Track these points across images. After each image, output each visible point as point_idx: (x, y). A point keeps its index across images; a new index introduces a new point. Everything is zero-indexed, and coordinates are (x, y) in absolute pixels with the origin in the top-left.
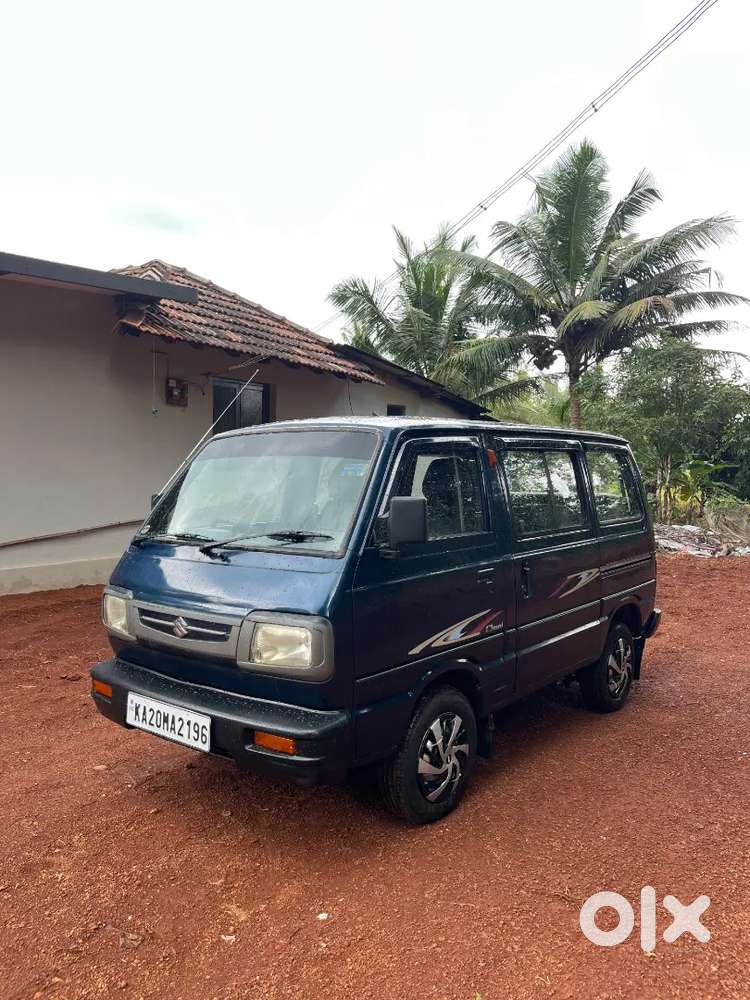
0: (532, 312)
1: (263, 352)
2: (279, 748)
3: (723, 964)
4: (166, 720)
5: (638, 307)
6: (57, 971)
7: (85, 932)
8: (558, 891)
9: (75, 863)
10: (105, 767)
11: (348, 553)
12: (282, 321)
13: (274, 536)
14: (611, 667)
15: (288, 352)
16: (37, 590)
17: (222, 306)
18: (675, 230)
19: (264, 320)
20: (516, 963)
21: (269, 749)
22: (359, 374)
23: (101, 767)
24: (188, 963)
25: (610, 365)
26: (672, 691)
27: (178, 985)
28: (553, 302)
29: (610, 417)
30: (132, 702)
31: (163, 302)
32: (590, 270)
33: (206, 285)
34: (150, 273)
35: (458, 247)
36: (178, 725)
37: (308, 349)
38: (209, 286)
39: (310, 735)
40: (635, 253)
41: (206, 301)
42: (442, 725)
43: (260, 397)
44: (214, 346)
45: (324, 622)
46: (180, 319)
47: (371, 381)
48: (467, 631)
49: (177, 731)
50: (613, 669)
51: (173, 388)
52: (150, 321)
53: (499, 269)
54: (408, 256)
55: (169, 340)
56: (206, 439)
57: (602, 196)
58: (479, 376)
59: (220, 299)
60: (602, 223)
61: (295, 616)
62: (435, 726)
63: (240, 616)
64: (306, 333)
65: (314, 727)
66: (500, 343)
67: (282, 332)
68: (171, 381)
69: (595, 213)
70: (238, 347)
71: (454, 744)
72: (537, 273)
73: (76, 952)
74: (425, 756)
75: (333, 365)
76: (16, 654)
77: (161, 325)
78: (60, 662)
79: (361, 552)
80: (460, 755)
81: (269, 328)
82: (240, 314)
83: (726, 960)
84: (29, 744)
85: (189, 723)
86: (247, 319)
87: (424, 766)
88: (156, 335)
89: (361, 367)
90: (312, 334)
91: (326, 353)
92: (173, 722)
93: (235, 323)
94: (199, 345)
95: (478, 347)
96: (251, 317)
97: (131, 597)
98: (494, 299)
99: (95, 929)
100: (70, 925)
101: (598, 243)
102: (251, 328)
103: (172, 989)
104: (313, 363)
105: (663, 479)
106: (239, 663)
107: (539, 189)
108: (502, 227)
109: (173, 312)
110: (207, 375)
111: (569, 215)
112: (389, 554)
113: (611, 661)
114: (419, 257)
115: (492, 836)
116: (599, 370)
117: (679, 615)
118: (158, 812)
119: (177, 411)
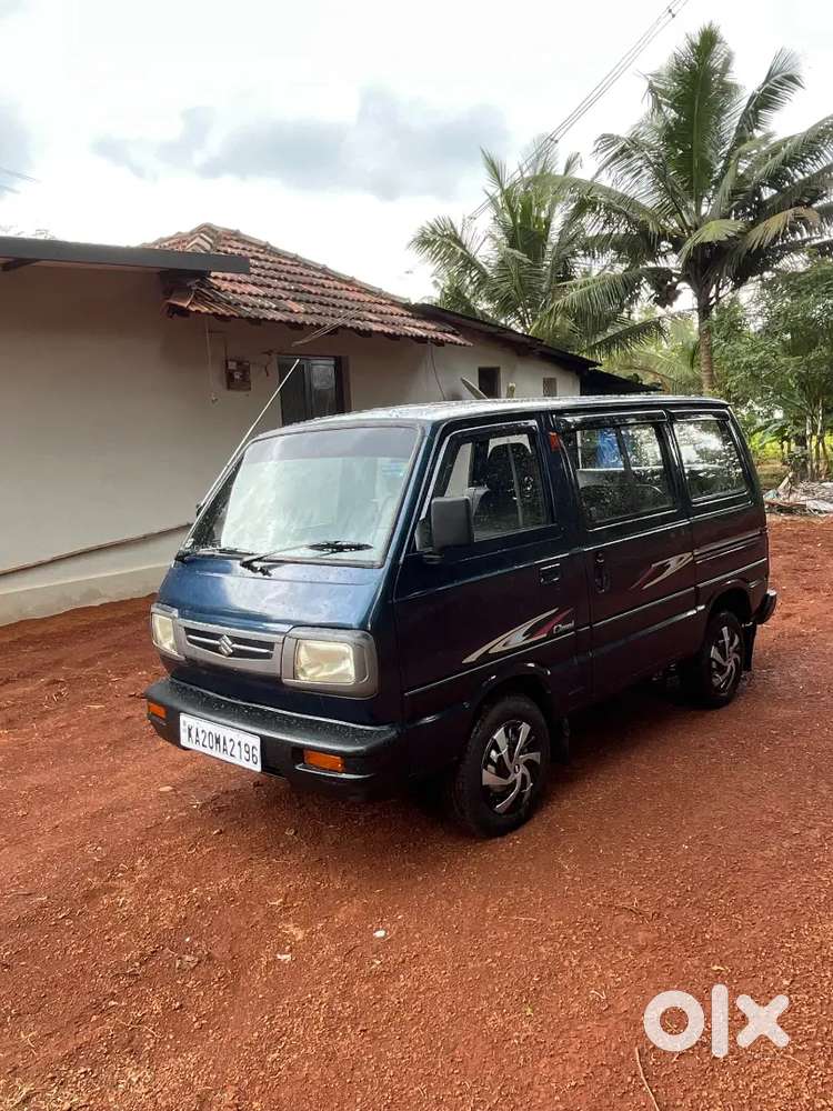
0: (648, 240)
1: (329, 322)
2: (328, 766)
3: (797, 978)
4: (218, 741)
5: (775, 223)
6: (113, 994)
7: (142, 955)
8: (627, 904)
9: (137, 887)
10: (169, 788)
11: (388, 562)
12: (351, 282)
13: (313, 547)
14: (714, 660)
15: (358, 319)
16: (107, 601)
17: (282, 271)
18: (820, 124)
19: (331, 284)
20: (572, 978)
21: (318, 768)
22: (440, 336)
23: (168, 788)
24: (243, 982)
25: (748, 293)
26: (791, 681)
27: (232, 1004)
28: (675, 225)
29: (745, 360)
30: (185, 724)
31: (213, 274)
32: (717, 183)
33: (262, 247)
34: (198, 240)
35: (559, 170)
36: (229, 745)
37: (381, 313)
38: (266, 248)
39: (358, 752)
40: (773, 155)
41: (263, 267)
42: (507, 735)
43: (331, 371)
44: (273, 320)
45: (364, 636)
46: (234, 292)
47: (455, 343)
48: (530, 633)
49: (229, 751)
50: (717, 662)
51: (234, 371)
52: (199, 298)
53: (608, 192)
54: (501, 186)
55: (222, 317)
56: (246, 441)
57: (728, 90)
58: (589, 322)
59: (280, 263)
60: (731, 122)
61: (336, 630)
62: (499, 735)
63: (282, 633)
64: (378, 294)
65: (361, 744)
66: (613, 281)
67: (352, 295)
68: (230, 363)
69: (722, 111)
70: (301, 319)
71: (521, 752)
72: (654, 191)
73: (132, 975)
74: (489, 766)
75: (411, 329)
76: (86, 671)
77: (213, 301)
78: (129, 679)
79: (401, 561)
80: (529, 764)
81: (336, 292)
82: (302, 279)
83: (801, 974)
84: (95, 768)
85: (239, 744)
86: (311, 284)
87: (489, 777)
88: (207, 314)
89: (443, 328)
90: (387, 293)
91: (402, 315)
92: (225, 744)
93: (297, 291)
94: (257, 321)
95: (585, 289)
96: (315, 281)
97: (176, 615)
98: (604, 227)
99: (153, 953)
100: (128, 950)
101: (728, 147)
102: (316, 294)
103: (224, 1010)
104: (386, 330)
105: (814, 428)
106: (284, 680)
107: (652, 89)
108: (608, 140)
109: (225, 285)
110: (269, 353)
111: (690, 116)
112: (432, 560)
113: (714, 652)
114: (515, 184)
115: (565, 849)
116: (734, 301)
117: (817, 590)
118: (221, 832)
119: (239, 395)
